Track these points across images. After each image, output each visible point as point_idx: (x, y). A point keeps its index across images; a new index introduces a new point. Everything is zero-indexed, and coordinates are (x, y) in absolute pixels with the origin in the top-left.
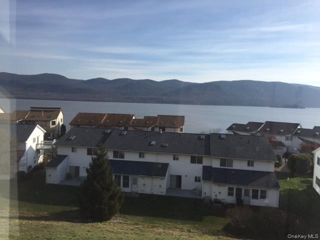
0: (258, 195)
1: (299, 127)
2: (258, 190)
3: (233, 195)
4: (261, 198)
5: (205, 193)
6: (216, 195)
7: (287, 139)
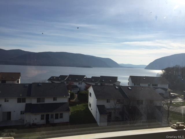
0: (58, 117)
1: (85, 77)
2: (58, 114)
3: (44, 119)
4: (60, 118)
5: (26, 121)
6: (33, 121)
7: (79, 84)
